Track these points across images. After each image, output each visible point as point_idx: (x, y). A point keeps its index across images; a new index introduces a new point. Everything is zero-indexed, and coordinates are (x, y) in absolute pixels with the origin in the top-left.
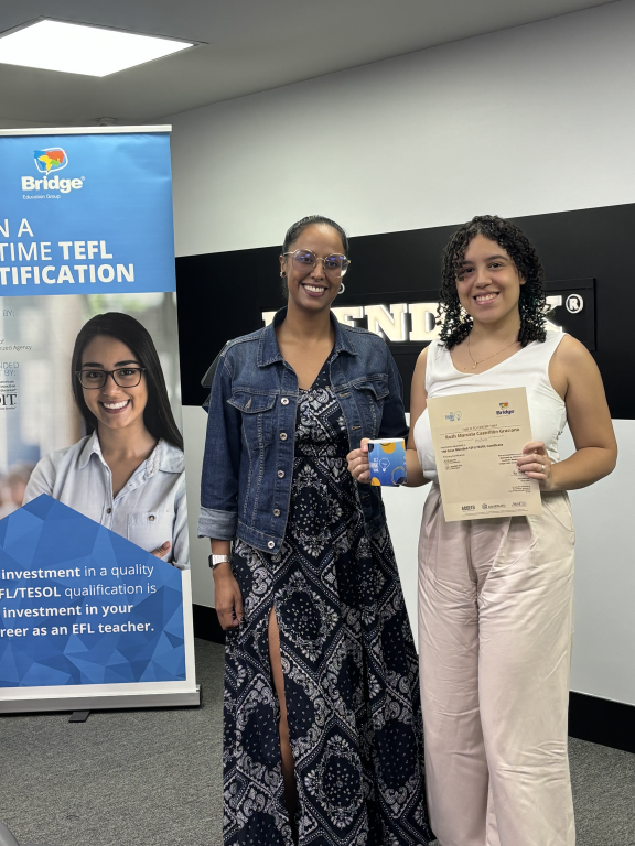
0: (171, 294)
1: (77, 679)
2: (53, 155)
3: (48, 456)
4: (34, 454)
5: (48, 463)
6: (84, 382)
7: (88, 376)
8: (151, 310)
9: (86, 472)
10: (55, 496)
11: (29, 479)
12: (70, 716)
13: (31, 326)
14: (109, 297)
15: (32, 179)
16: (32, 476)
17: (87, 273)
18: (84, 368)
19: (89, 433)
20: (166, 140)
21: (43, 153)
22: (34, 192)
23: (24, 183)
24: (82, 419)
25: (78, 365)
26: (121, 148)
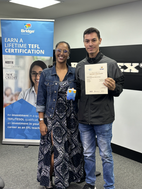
0: (52, 57)
1: (26, 138)
2: (28, 25)
3: (23, 91)
4: (20, 90)
5: (23, 92)
6: (32, 75)
7: (33, 74)
8: (47, 60)
9: (31, 95)
10: (24, 99)
11: (19, 95)
12: (24, 146)
13: (21, 62)
14: (39, 57)
15: (23, 30)
16: (20, 95)
17: (34, 51)
18: (32, 72)
19: (32, 86)
20: (53, 23)
21: (26, 24)
22: (24, 33)
23: (22, 31)
24: (31, 83)
25: (31, 71)
26: (43, 24)
